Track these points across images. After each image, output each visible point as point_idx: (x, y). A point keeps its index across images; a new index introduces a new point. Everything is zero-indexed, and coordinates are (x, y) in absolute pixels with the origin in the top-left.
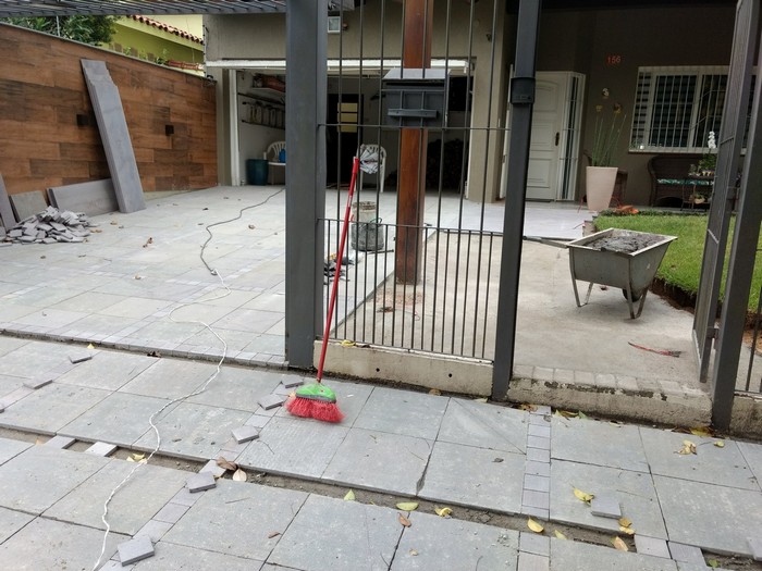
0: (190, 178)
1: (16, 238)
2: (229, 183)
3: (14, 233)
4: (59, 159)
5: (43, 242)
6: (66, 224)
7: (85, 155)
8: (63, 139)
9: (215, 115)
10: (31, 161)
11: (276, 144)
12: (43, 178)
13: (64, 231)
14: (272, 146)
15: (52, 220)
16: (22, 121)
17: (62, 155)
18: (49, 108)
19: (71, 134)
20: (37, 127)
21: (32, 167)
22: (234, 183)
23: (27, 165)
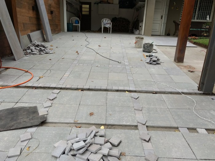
0: (56, 30)
1: (30, 53)
2: (64, 31)
3: (29, 51)
4: (29, 23)
5: (40, 54)
6: (44, 47)
7: (34, 21)
8: (30, 15)
9: (60, 7)
10: (23, 24)
11: (73, 18)
12: (26, 30)
13: (44, 50)
14: (71, 18)
15: (39, 46)
16: (20, 8)
17: (30, 21)
18: (26, 3)
19: (31, 14)
20: (24, 11)
21: (24, 26)
22: (65, 31)
23: (22, 25)
